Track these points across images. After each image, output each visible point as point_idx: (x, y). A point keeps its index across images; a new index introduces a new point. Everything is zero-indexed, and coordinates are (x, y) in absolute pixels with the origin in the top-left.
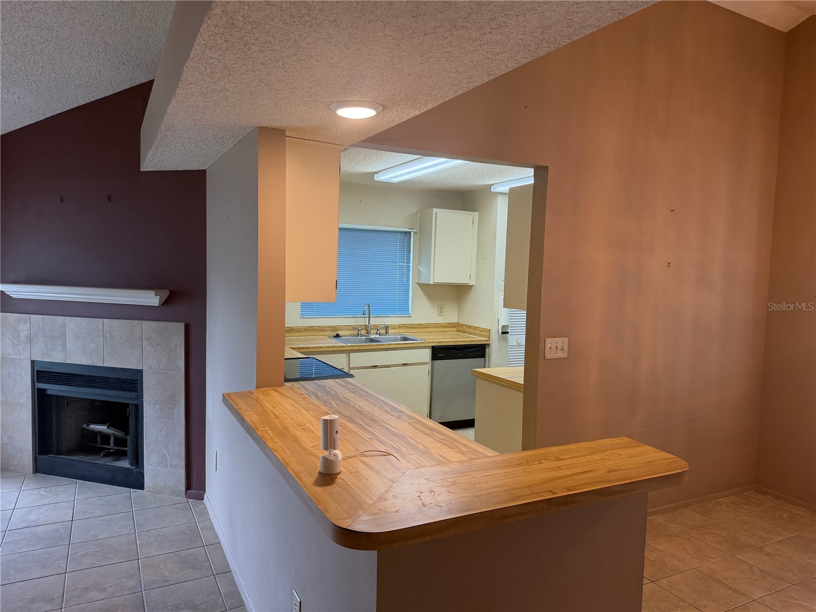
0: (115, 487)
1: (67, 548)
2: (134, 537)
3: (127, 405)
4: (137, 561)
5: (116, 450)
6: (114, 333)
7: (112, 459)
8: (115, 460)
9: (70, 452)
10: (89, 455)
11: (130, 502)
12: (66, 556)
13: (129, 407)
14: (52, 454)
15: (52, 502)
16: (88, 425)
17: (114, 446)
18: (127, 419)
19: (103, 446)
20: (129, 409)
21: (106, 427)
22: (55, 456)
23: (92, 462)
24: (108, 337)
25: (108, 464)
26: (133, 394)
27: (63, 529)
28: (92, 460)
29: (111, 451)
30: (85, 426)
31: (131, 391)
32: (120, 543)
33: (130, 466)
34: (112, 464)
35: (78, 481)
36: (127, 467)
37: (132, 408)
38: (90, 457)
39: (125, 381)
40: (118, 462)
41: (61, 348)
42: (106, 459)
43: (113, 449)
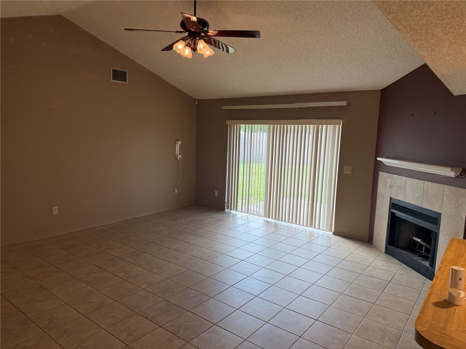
0: (420, 274)
1: (381, 293)
2: (414, 304)
3: (432, 232)
4: (409, 316)
5: (425, 255)
6: (429, 190)
7: (422, 259)
8: (423, 260)
9: (402, 248)
10: (411, 253)
11: (423, 285)
12: (378, 297)
13: (432, 233)
14: (394, 246)
15: (386, 269)
16: (412, 237)
17: (425, 252)
18: (431, 239)
19: (419, 250)
20: (432, 234)
21: (420, 241)
22: (395, 248)
23: (411, 257)
24: (425, 191)
25: (419, 261)
26: (435, 226)
27: (383, 284)
28: (412, 256)
29: (423, 254)
30: (411, 237)
31: (434, 224)
32: (406, 303)
33: (429, 266)
34: (420, 262)
35: (403, 264)
36: (427, 266)
37: (434, 234)
38: (411, 254)
39: (431, 218)
40: (424, 262)
41: (403, 193)
42: (419, 258)
43: (424, 254)
